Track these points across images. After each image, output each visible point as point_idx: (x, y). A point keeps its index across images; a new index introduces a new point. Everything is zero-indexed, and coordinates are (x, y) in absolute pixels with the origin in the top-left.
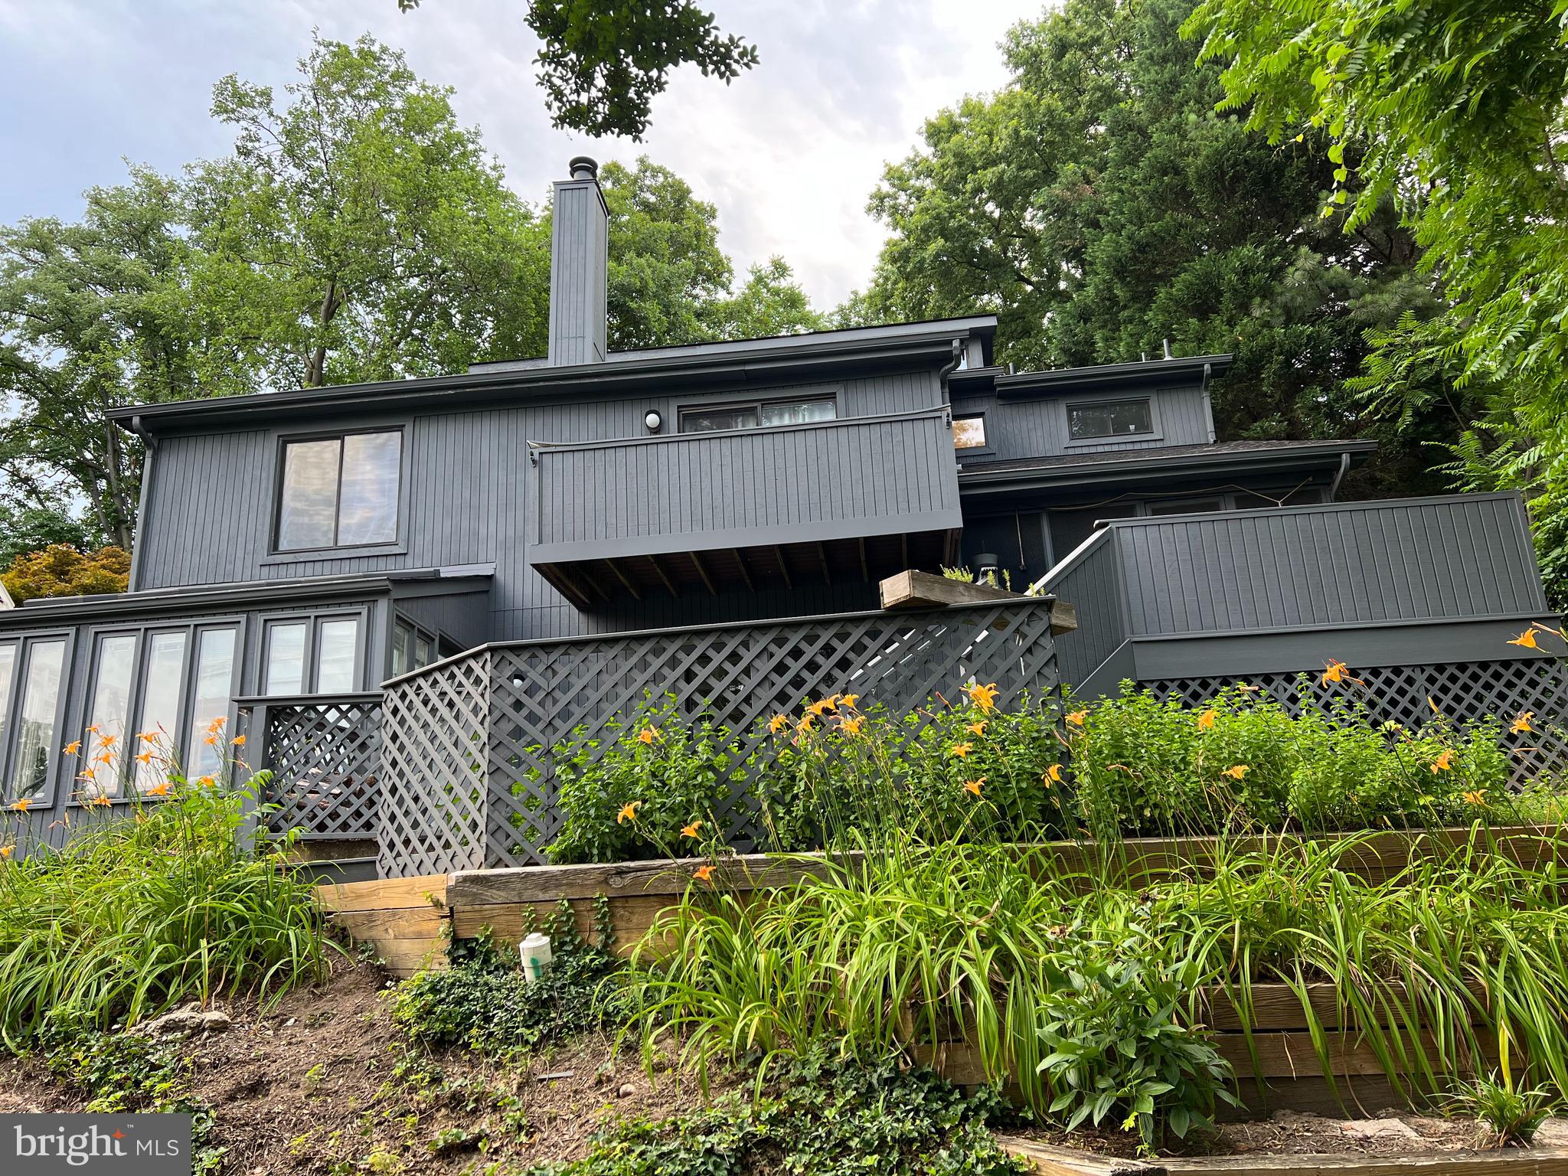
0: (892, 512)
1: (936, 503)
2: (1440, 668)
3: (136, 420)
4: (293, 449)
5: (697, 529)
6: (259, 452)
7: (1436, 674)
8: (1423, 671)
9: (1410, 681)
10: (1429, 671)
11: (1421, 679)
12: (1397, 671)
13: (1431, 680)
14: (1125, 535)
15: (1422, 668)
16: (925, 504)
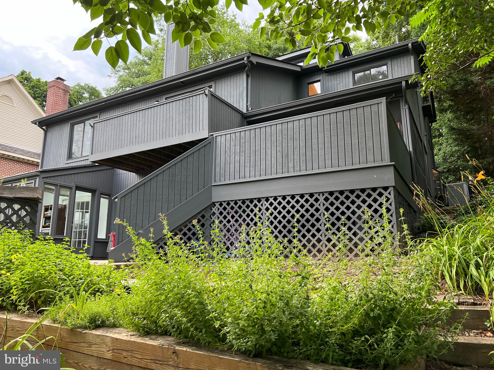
0: (187, 133)
1: (201, 128)
2: (331, 193)
3: (37, 123)
4: (76, 127)
5: (131, 145)
6: (66, 128)
7: (329, 197)
8: (323, 195)
9: (317, 200)
10: (326, 195)
11: (321, 198)
12: (311, 195)
13: (326, 199)
14: (219, 139)
15: (323, 193)
16: (198, 129)
